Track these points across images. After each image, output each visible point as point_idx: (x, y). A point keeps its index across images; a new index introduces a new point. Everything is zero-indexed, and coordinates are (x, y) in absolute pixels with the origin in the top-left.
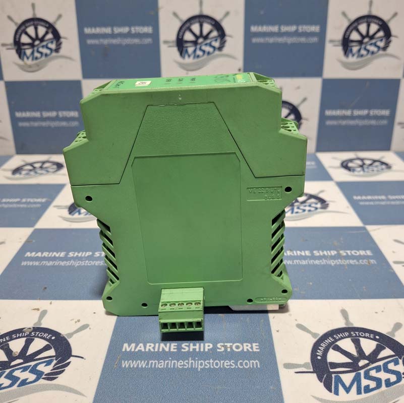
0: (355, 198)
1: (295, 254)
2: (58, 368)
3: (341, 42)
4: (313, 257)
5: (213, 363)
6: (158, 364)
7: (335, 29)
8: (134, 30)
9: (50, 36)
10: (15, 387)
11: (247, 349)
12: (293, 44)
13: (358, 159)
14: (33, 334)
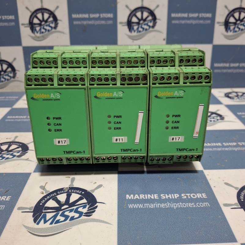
0: (238, 113)
1: (213, 145)
2: (91, 209)
3: (223, 24)
4: (223, 146)
5: (182, 205)
6: (150, 206)
7: (221, 16)
8: (102, 16)
9: (51, 19)
10: (68, 221)
11: (200, 197)
12: (196, 25)
13: (234, 92)
14: (70, 191)
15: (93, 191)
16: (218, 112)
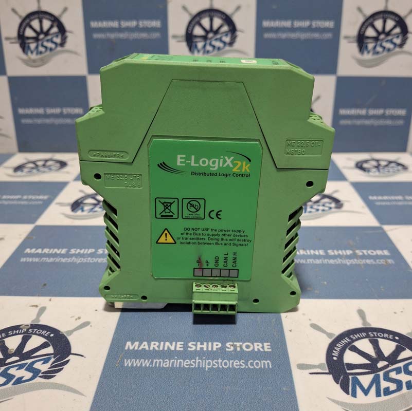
0: (371, 198)
1: (309, 253)
2: (56, 366)
3: (355, 39)
4: (327, 256)
5: (221, 363)
6: (163, 363)
7: (350, 25)
8: (142, 24)
9: (55, 30)
10: (10, 385)
11: (258, 349)
12: (307, 41)
13: (373, 160)
14: (30, 331)
15: (70, 332)
16: (336, 196)
